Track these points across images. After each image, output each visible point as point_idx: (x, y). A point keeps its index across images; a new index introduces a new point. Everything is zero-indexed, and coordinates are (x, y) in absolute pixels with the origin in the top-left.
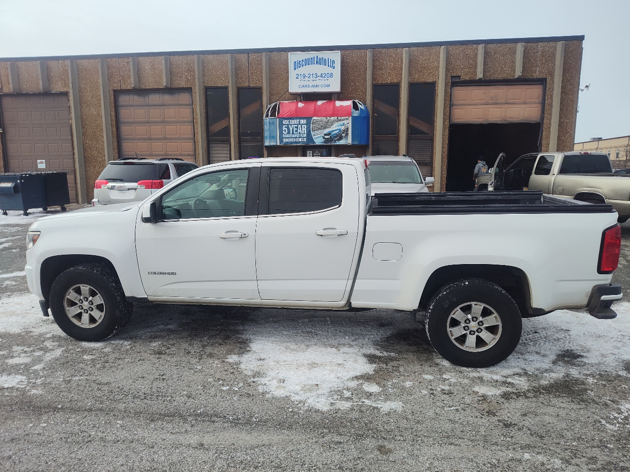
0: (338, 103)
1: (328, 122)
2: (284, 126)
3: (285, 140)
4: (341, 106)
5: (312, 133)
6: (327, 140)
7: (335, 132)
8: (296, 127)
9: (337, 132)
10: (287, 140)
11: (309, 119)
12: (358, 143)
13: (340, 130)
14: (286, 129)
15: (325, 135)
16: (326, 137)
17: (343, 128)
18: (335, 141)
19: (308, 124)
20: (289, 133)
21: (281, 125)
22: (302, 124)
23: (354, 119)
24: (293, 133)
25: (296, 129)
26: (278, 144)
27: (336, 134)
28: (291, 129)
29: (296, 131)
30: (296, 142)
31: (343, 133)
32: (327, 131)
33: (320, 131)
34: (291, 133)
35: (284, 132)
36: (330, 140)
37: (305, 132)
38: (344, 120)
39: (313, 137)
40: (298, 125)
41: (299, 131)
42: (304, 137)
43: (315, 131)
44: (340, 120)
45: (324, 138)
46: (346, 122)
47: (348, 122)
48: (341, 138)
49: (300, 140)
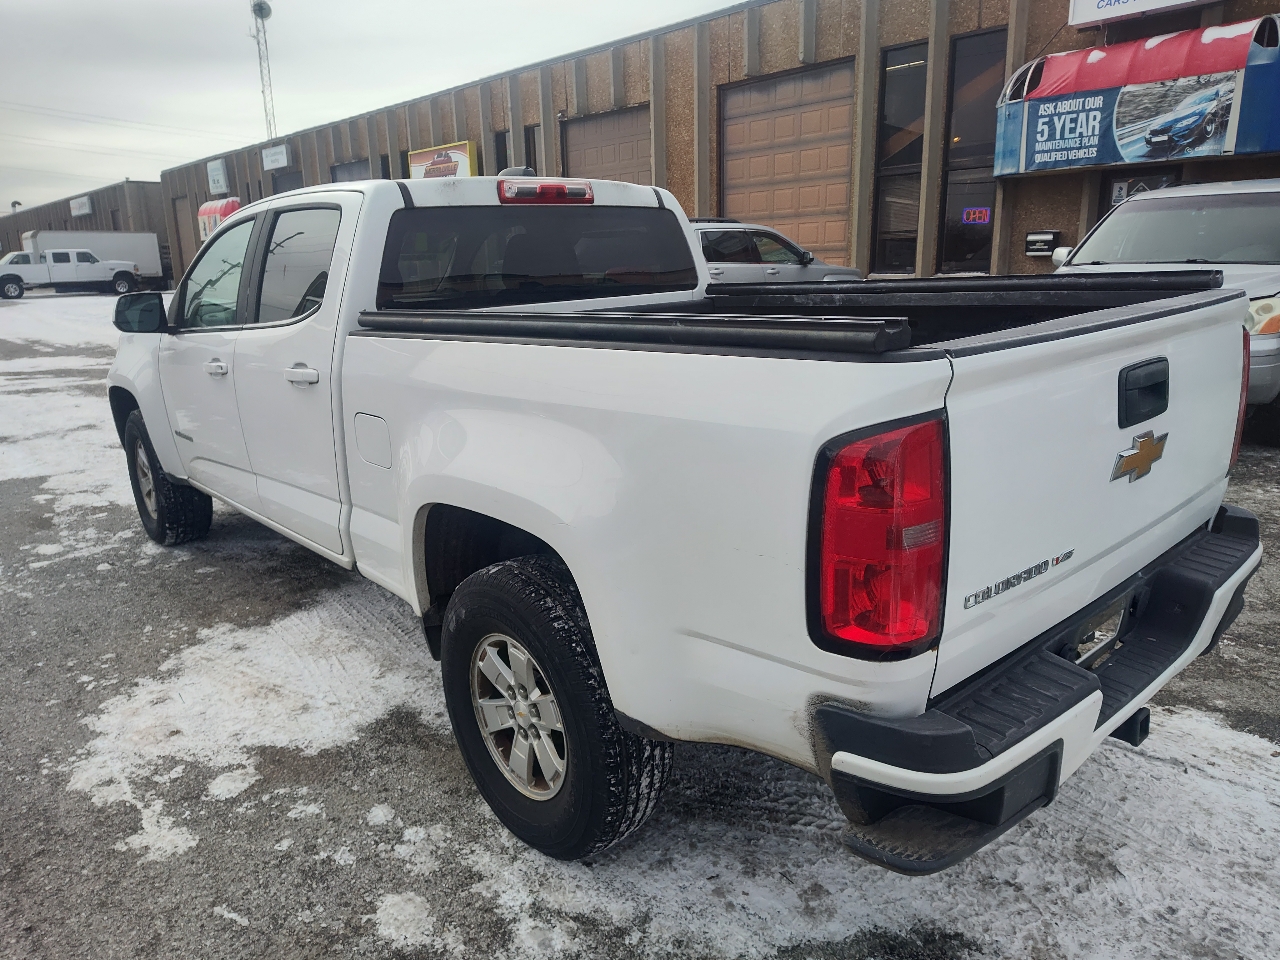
0: (1211, 35)
1: (1165, 96)
2: (1041, 121)
3: (1038, 158)
4: (1218, 42)
5: (1116, 132)
6: (1156, 149)
7: (1185, 123)
8: (1072, 121)
9: (1191, 120)
10: (1045, 158)
11: (1110, 93)
12: (1257, 149)
13: (1201, 114)
14: (1046, 127)
15: (1155, 133)
16: (1154, 140)
17: (1211, 107)
18: (1182, 150)
19: (1106, 110)
20: (1052, 137)
21: (1034, 116)
22: (1091, 110)
23: (1255, 77)
24: (1062, 137)
25: (1073, 125)
26: (1022, 170)
27: (1188, 128)
28: (1058, 127)
29: (1072, 130)
30: (1069, 162)
31: (1211, 122)
32: (1158, 122)
33: (1140, 125)
34: (1058, 136)
35: (1039, 136)
36: (1170, 146)
37: (1097, 132)
38: (1217, 82)
39: (1119, 144)
40: (1077, 112)
41: (1078, 130)
42: (1091, 146)
43: (1124, 124)
44: (1207, 84)
45: (1148, 142)
46: (1223, 88)
47: (1232, 88)
48: (1201, 138)
49: (1081, 154)
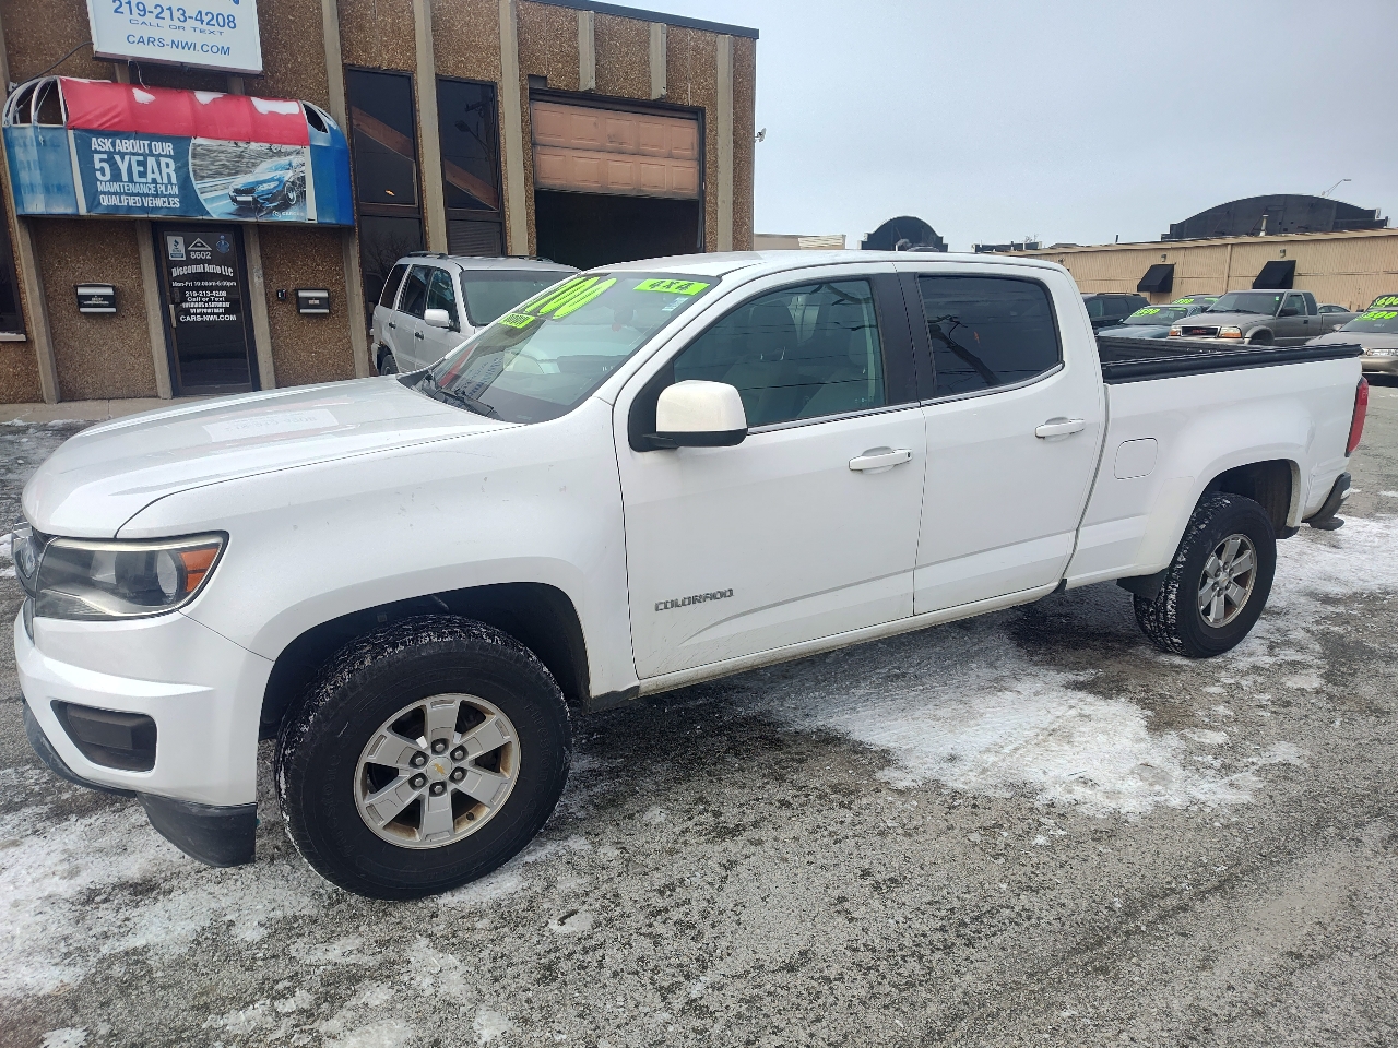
0: (263, 106)
1: (241, 156)
2: (97, 157)
3: (105, 201)
4: (272, 114)
5: (197, 185)
6: (244, 208)
7: (266, 187)
8: (139, 163)
9: (272, 185)
10: (115, 201)
11: (180, 141)
12: (334, 222)
13: (280, 180)
14: (106, 166)
15: (238, 192)
16: (239, 198)
17: (288, 176)
18: (270, 212)
19: (180, 157)
20: (116, 177)
21: (86, 155)
22: (160, 155)
23: (318, 152)
24: (131, 180)
25: (141, 169)
26: (83, 211)
27: (269, 192)
28: (124, 168)
29: (143, 174)
30: (144, 209)
31: (291, 190)
32: (241, 181)
33: (218, 181)
34: (125, 178)
35: (98, 174)
36: (255, 207)
37: (174, 181)
38: (289, 154)
39: (202, 197)
40: (145, 156)
41: (150, 176)
42: (171, 195)
43: (203, 178)
44: (279, 154)
45: (234, 200)
46: (295, 160)
47: (301, 163)
48: (285, 205)
49: (159, 202)
